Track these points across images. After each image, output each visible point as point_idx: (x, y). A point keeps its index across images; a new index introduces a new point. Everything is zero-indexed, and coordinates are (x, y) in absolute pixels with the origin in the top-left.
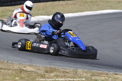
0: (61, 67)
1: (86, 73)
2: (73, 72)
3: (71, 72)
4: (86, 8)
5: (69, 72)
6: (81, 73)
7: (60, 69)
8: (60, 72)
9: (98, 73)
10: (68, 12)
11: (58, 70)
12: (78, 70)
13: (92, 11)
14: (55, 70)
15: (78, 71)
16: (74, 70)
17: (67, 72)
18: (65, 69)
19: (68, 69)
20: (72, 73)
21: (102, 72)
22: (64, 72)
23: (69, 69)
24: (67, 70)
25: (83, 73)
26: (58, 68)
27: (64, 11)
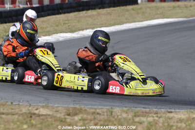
0: (90, 107)
1: (127, 113)
2: (107, 112)
3: (104, 112)
4: (127, 19)
5: (101, 112)
6: (118, 114)
7: (88, 110)
8: (88, 113)
9: (143, 112)
10: (101, 26)
11: (85, 110)
12: (114, 109)
13: (135, 22)
14: (81, 112)
15: (114, 111)
16: (109, 109)
17: (98, 114)
18: (96, 109)
19: (99, 109)
20: (105, 114)
21: (150, 111)
22: (93, 113)
23: (102, 108)
24: (98, 111)
25: (121, 113)
26: (86, 109)
27: (94, 24)
